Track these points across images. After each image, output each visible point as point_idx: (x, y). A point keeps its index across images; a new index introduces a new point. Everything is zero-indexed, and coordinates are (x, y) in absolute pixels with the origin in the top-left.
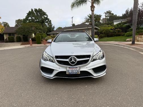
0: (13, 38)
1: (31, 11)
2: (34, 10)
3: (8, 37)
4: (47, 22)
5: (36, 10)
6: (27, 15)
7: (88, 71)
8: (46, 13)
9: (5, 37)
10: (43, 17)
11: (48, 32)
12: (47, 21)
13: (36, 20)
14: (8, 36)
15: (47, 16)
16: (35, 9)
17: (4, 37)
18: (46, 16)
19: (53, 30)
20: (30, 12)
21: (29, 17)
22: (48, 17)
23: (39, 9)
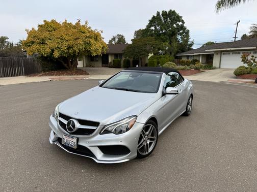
0: (120, 62)
1: (155, 15)
2: (161, 14)
3: (113, 61)
4: (181, 34)
5: (164, 13)
6: (148, 23)
7: (88, 147)
8: (181, 17)
9: (110, 59)
10: (175, 25)
11: (178, 52)
12: (181, 32)
13: (162, 31)
14: (113, 58)
15: (183, 23)
16: (163, 11)
17: (108, 60)
18: (180, 23)
19: (190, 49)
20: (154, 17)
21: (151, 26)
22: (185, 25)
23: (171, 10)
